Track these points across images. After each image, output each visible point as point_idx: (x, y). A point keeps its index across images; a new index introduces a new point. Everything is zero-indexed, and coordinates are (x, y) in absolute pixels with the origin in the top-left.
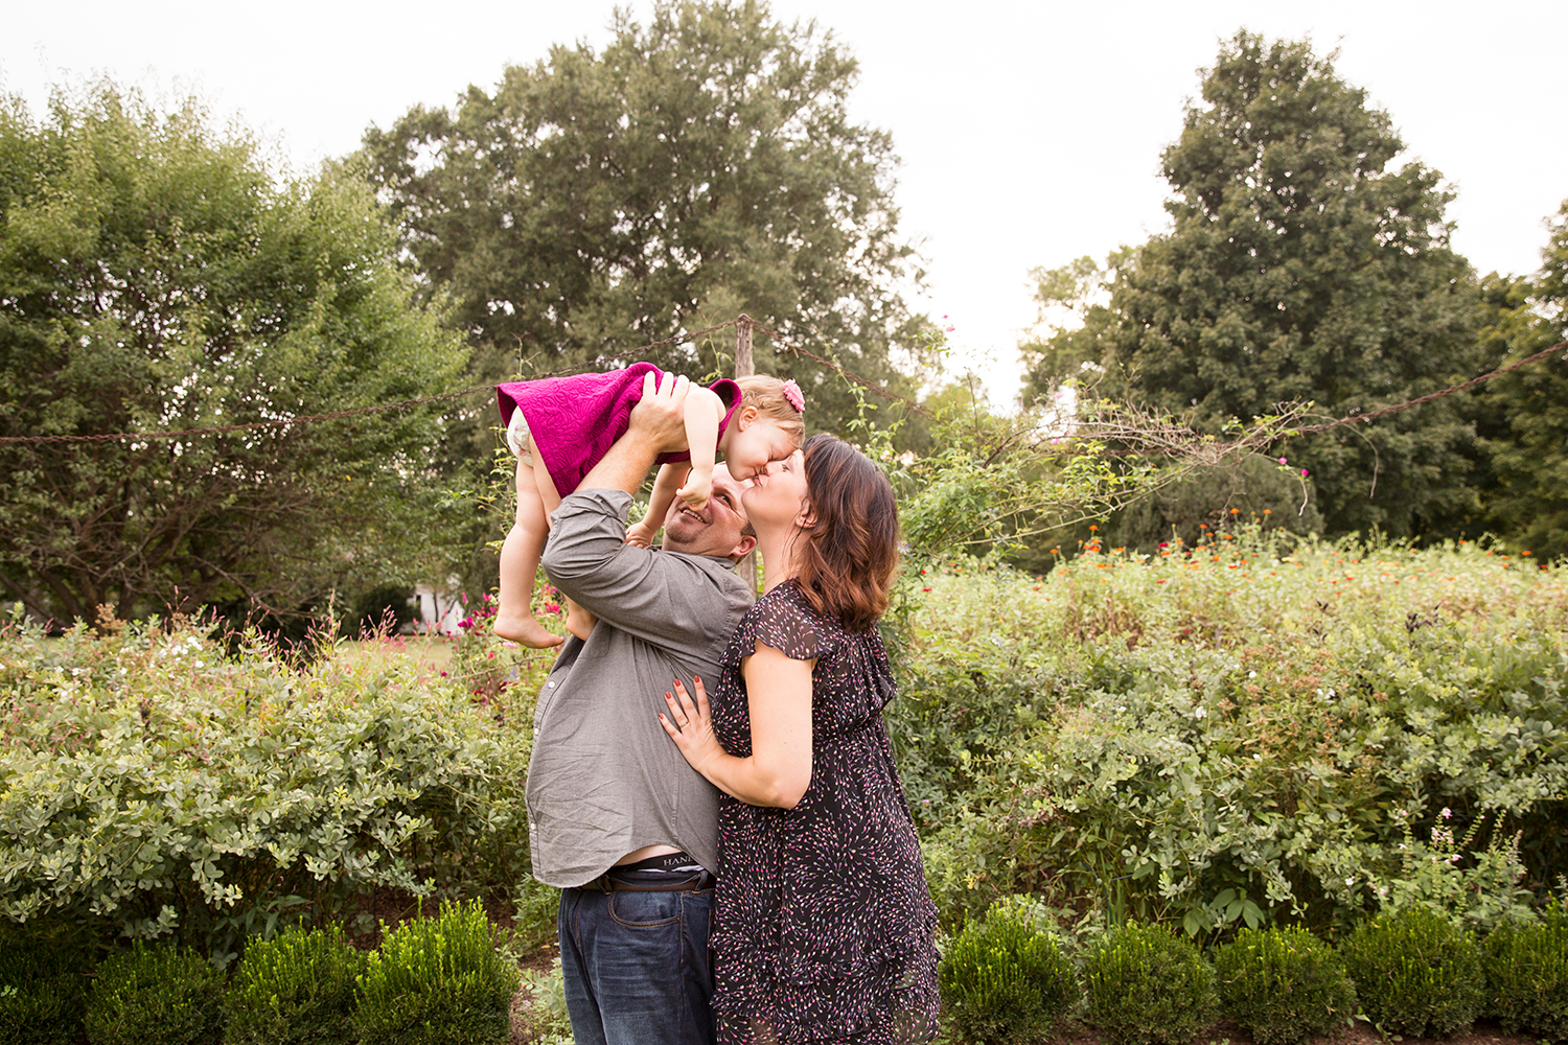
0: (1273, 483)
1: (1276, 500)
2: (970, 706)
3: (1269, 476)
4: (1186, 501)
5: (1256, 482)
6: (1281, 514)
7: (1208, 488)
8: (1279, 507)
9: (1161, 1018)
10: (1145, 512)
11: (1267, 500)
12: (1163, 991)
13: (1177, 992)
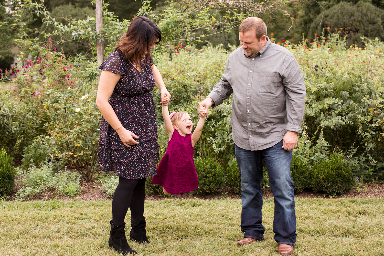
0: (373, 15)
1: (374, 23)
2: (180, 96)
3: (372, 13)
4: (336, 23)
5: (366, 15)
6: (376, 29)
7: (345, 17)
8: (375, 26)
9: (204, 184)
10: (318, 28)
11: (370, 23)
12: (206, 176)
13: (210, 177)
